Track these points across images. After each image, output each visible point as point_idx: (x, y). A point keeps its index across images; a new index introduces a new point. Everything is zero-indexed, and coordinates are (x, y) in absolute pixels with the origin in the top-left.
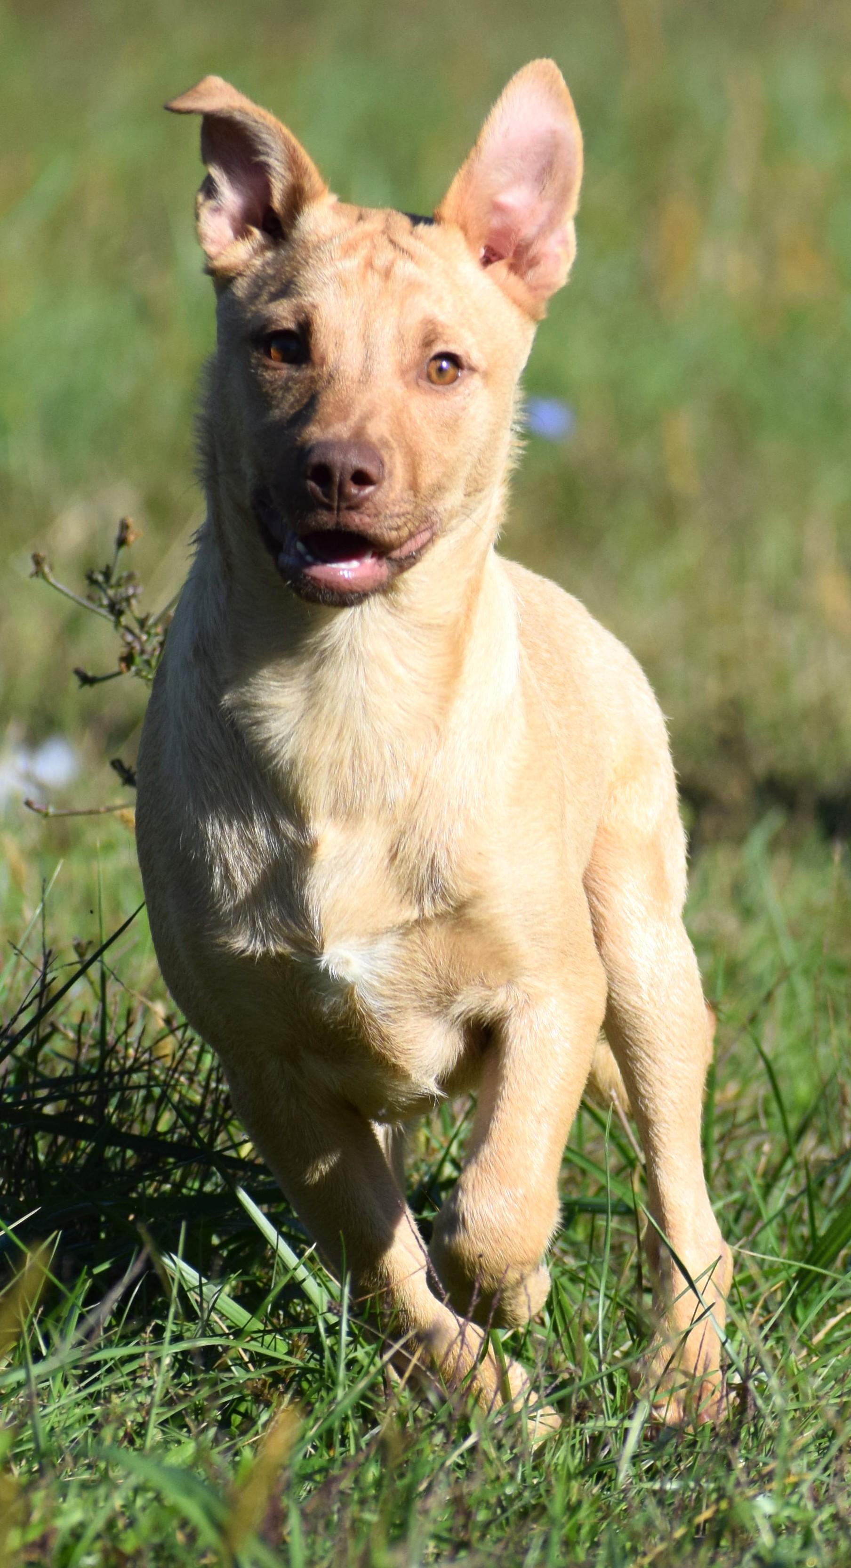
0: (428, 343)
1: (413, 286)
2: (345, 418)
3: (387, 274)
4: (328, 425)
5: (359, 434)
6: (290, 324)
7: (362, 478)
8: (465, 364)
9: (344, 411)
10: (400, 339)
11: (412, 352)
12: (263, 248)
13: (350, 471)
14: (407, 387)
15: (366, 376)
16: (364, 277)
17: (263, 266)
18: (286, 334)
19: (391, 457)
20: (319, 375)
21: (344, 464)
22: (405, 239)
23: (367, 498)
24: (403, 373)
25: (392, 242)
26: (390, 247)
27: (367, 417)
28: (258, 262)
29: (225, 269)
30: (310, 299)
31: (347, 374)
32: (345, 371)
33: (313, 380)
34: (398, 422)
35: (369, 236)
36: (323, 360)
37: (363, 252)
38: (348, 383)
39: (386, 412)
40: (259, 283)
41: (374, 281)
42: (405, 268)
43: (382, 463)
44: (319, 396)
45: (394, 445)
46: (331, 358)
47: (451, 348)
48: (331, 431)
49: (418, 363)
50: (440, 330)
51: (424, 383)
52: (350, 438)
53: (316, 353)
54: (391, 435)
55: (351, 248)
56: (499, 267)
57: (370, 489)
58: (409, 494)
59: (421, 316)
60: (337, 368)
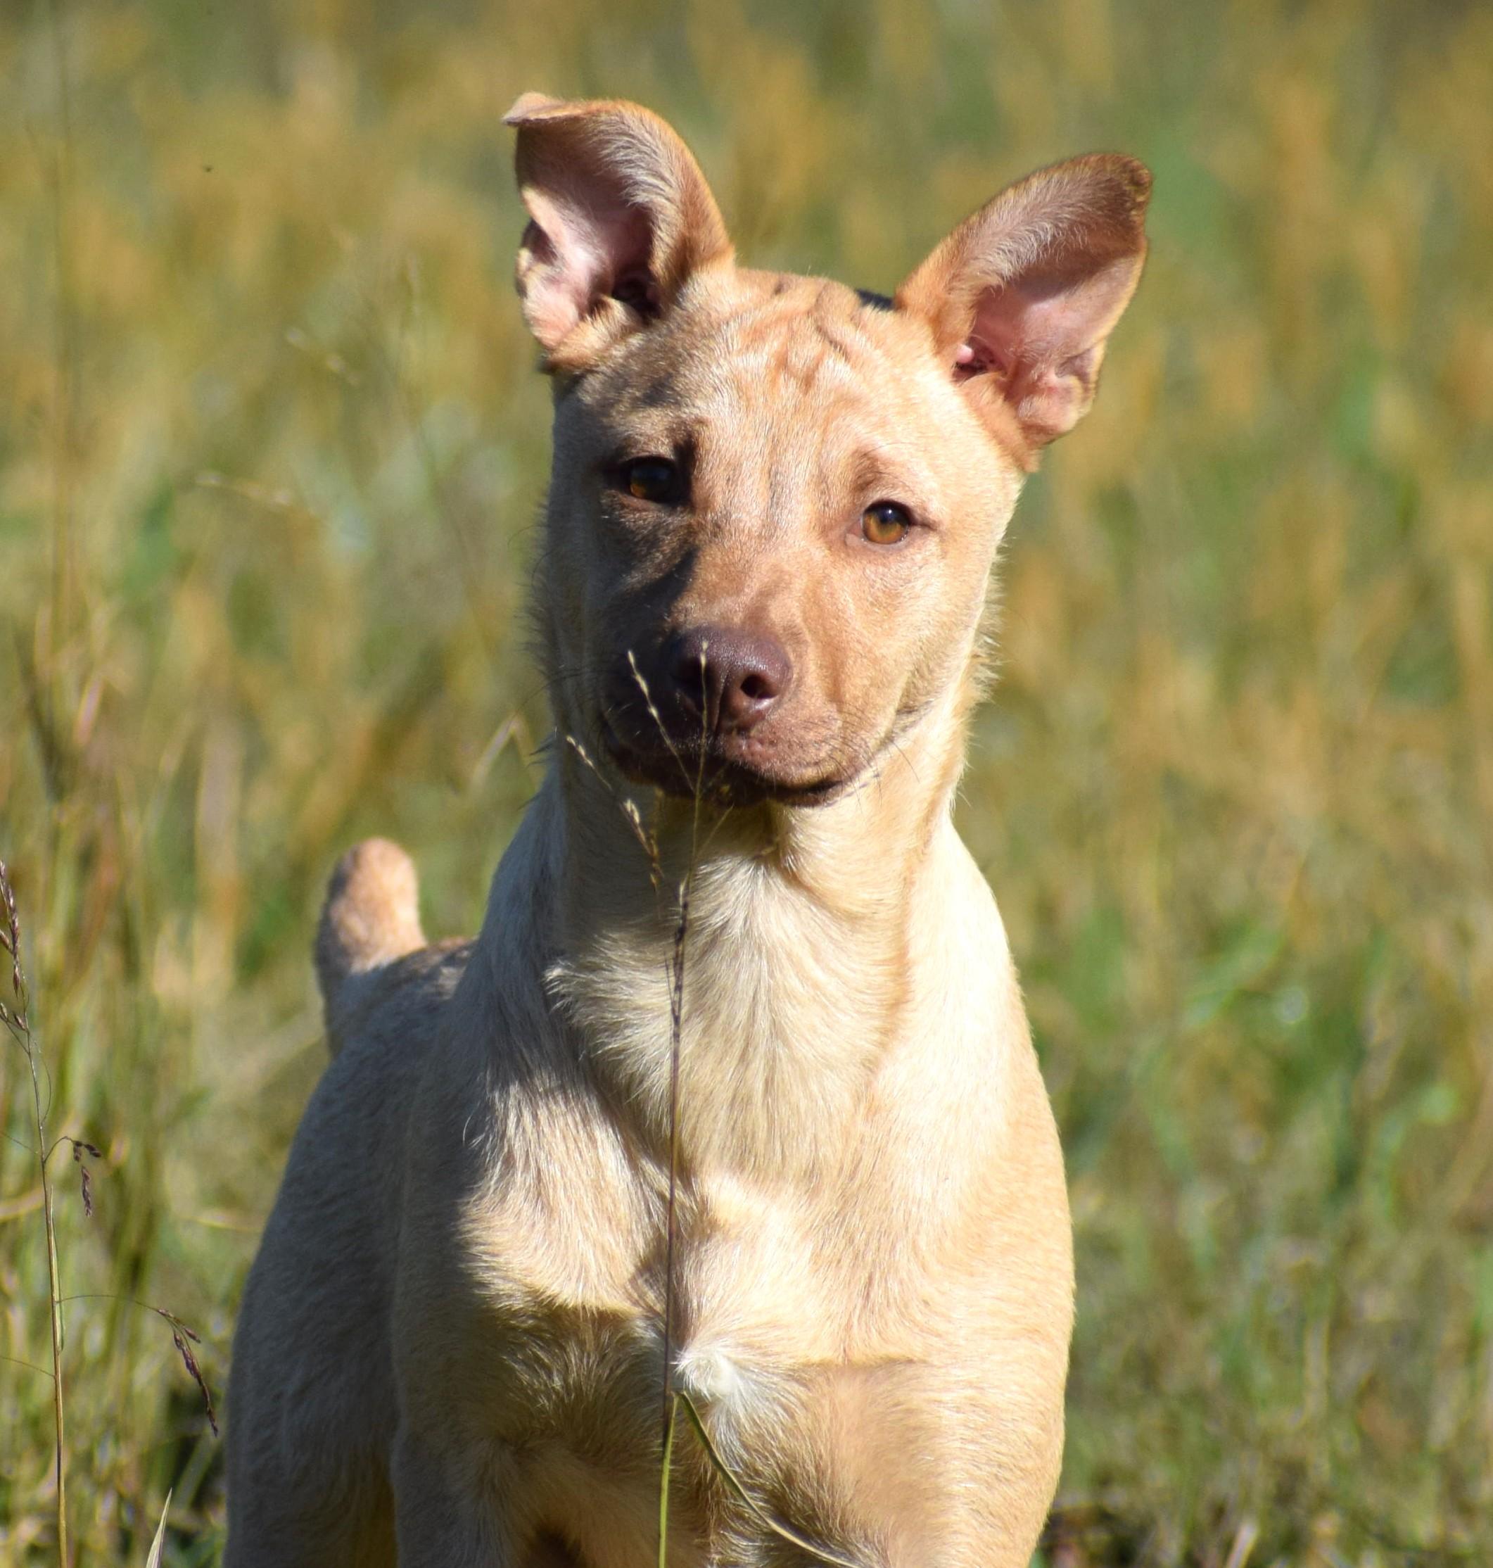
0: (862, 485)
1: (848, 401)
2: (738, 591)
3: (808, 381)
4: (712, 599)
5: (756, 615)
6: (664, 449)
7: (756, 686)
8: (917, 517)
9: (735, 578)
10: (821, 479)
11: (840, 498)
12: (626, 332)
13: (741, 675)
14: (830, 549)
15: (770, 530)
16: (774, 382)
17: (626, 358)
18: (657, 461)
19: (800, 656)
20: (699, 523)
21: (732, 664)
22: (839, 328)
23: (760, 716)
24: (824, 530)
25: (820, 329)
26: (816, 337)
27: (767, 593)
28: (619, 352)
29: (570, 363)
30: (696, 411)
31: (742, 525)
32: (740, 520)
33: (691, 531)
34: (815, 600)
35: (787, 319)
36: (707, 505)
37: (772, 346)
38: (744, 539)
39: (799, 584)
40: (619, 381)
41: (788, 390)
42: (835, 371)
43: (787, 667)
44: (700, 554)
45: (808, 637)
46: (719, 500)
47: (898, 496)
48: (716, 610)
49: (848, 514)
50: (882, 468)
51: (855, 541)
52: (743, 623)
53: (699, 492)
54: (805, 620)
55: (757, 336)
56: (982, 384)
57: (766, 703)
58: (830, 710)
59: (853, 447)
60: (727, 516)
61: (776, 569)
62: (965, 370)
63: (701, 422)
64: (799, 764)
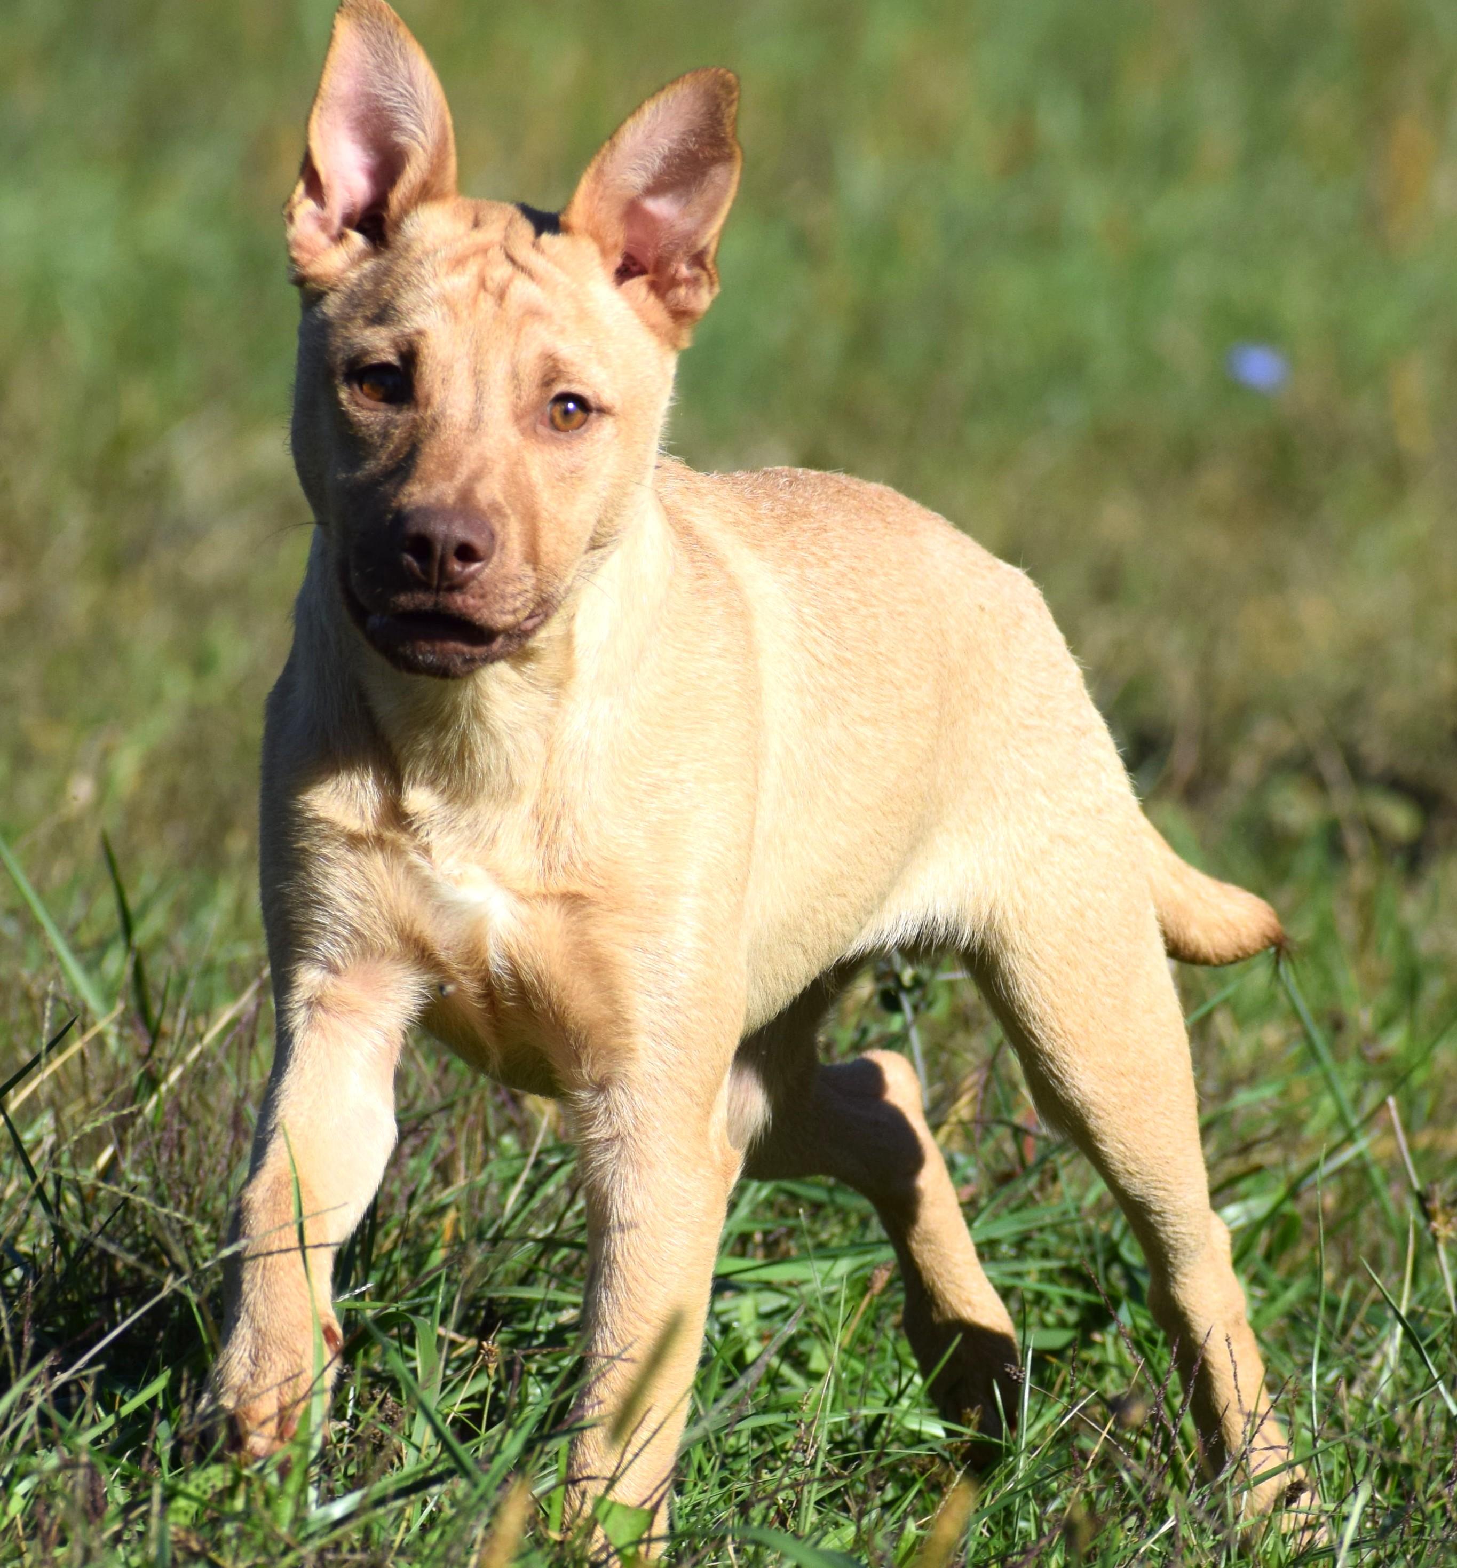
0: (547, 383)
1: (533, 313)
2: (451, 477)
3: (501, 295)
4: (431, 484)
5: (466, 496)
6: (391, 357)
7: (467, 553)
9: (449, 466)
10: (515, 375)
11: (530, 392)
13: (453, 544)
14: (523, 435)
15: (476, 423)
16: (475, 300)
17: (360, 279)
18: (385, 367)
19: (504, 527)
20: (423, 418)
21: (447, 535)
22: (524, 252)
23: (472, 576)
24: (518, 417)
25: (509, 257)
26: (507, 263)
27: (476, 476)
28: (353, 275)
29: (316, 280)
30: (415, 325)
31: (454, 419)
32: (452, 416)
33: (416, 425)
34: (513, 482)
35: (483, 250)
36: (428, 400)
37: (474, 268)
38: (456, 432)
39: (500, 468)
40: (354, 300)
41: (487, 304)
42: (522, 289)
43: (493, 536)
44: (422, 446)
45: (509, 511)
46: (437, 398)
47: (576, 389)
48: (434, 493)
49: (536, 407)
50: (562, 367)
51: (544, 430)
52: (455, 503)
53: (420, 394)
54: (505, 498)
55: (459, 262)
56: (638, 285)
57: (476, 566)
58: (528, 570)
59: (539, 350)
60: (443, 413)
61: (482, 458)
62: (624, 273)
63: (420, 333)
64: (503, 612)
